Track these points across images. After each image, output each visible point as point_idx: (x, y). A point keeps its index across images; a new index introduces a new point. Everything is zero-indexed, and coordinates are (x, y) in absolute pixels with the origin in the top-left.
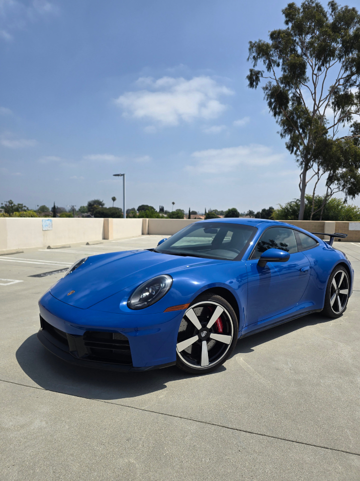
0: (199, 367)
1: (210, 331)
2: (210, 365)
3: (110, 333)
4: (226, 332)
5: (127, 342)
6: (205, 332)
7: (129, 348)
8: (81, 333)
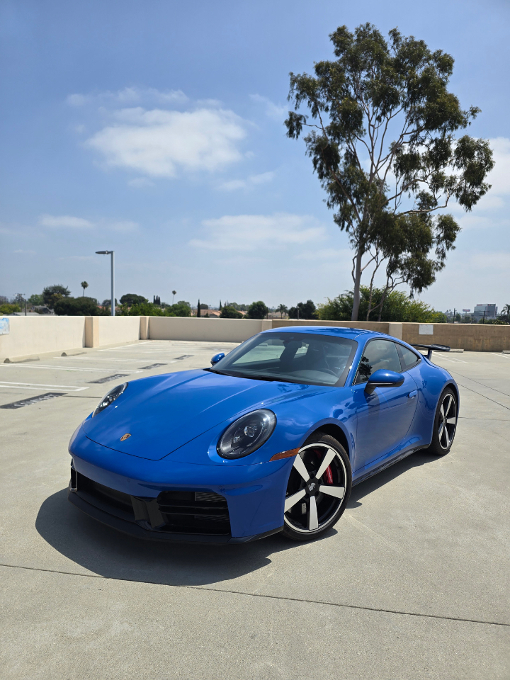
0: (308, 531)
1: (319, 482)
2: (320, 527)
3: (191, 492)
4: (337, 482)
5: (225, 504)
6: (313, 484)
7: (226, 512)
8: (155, 494)
